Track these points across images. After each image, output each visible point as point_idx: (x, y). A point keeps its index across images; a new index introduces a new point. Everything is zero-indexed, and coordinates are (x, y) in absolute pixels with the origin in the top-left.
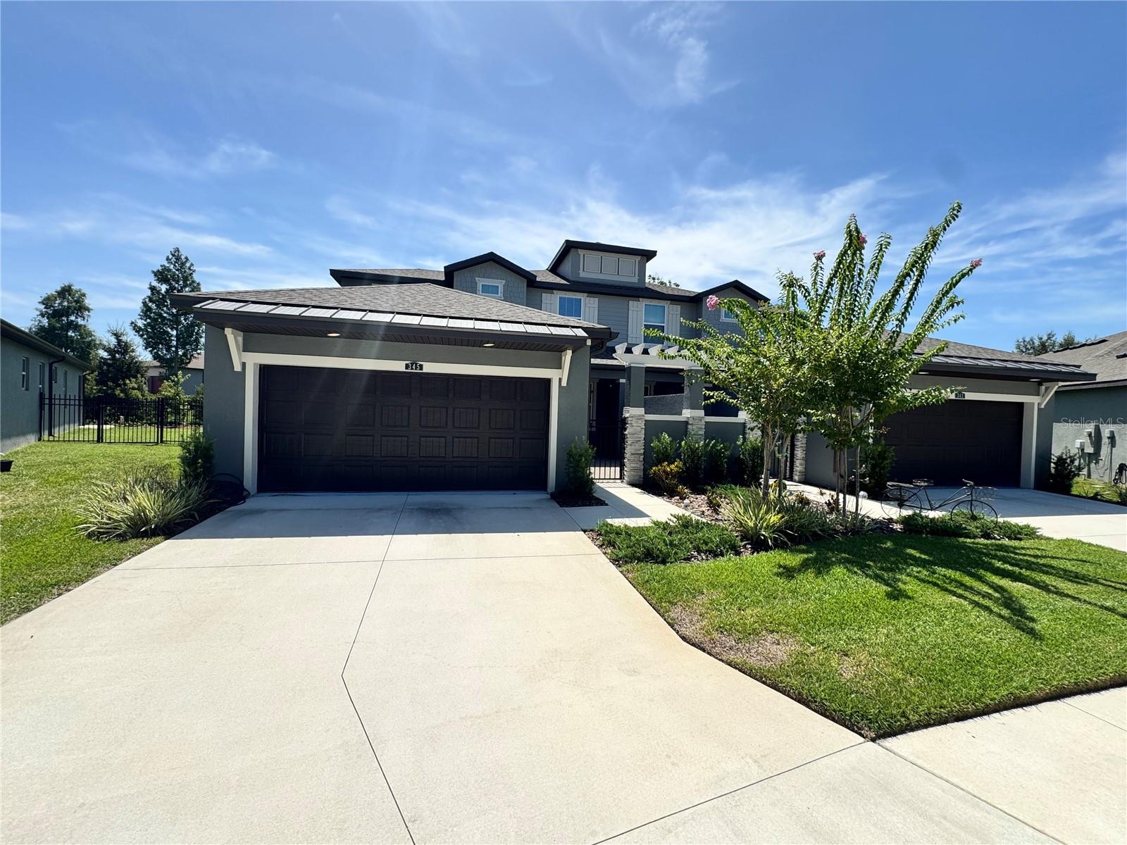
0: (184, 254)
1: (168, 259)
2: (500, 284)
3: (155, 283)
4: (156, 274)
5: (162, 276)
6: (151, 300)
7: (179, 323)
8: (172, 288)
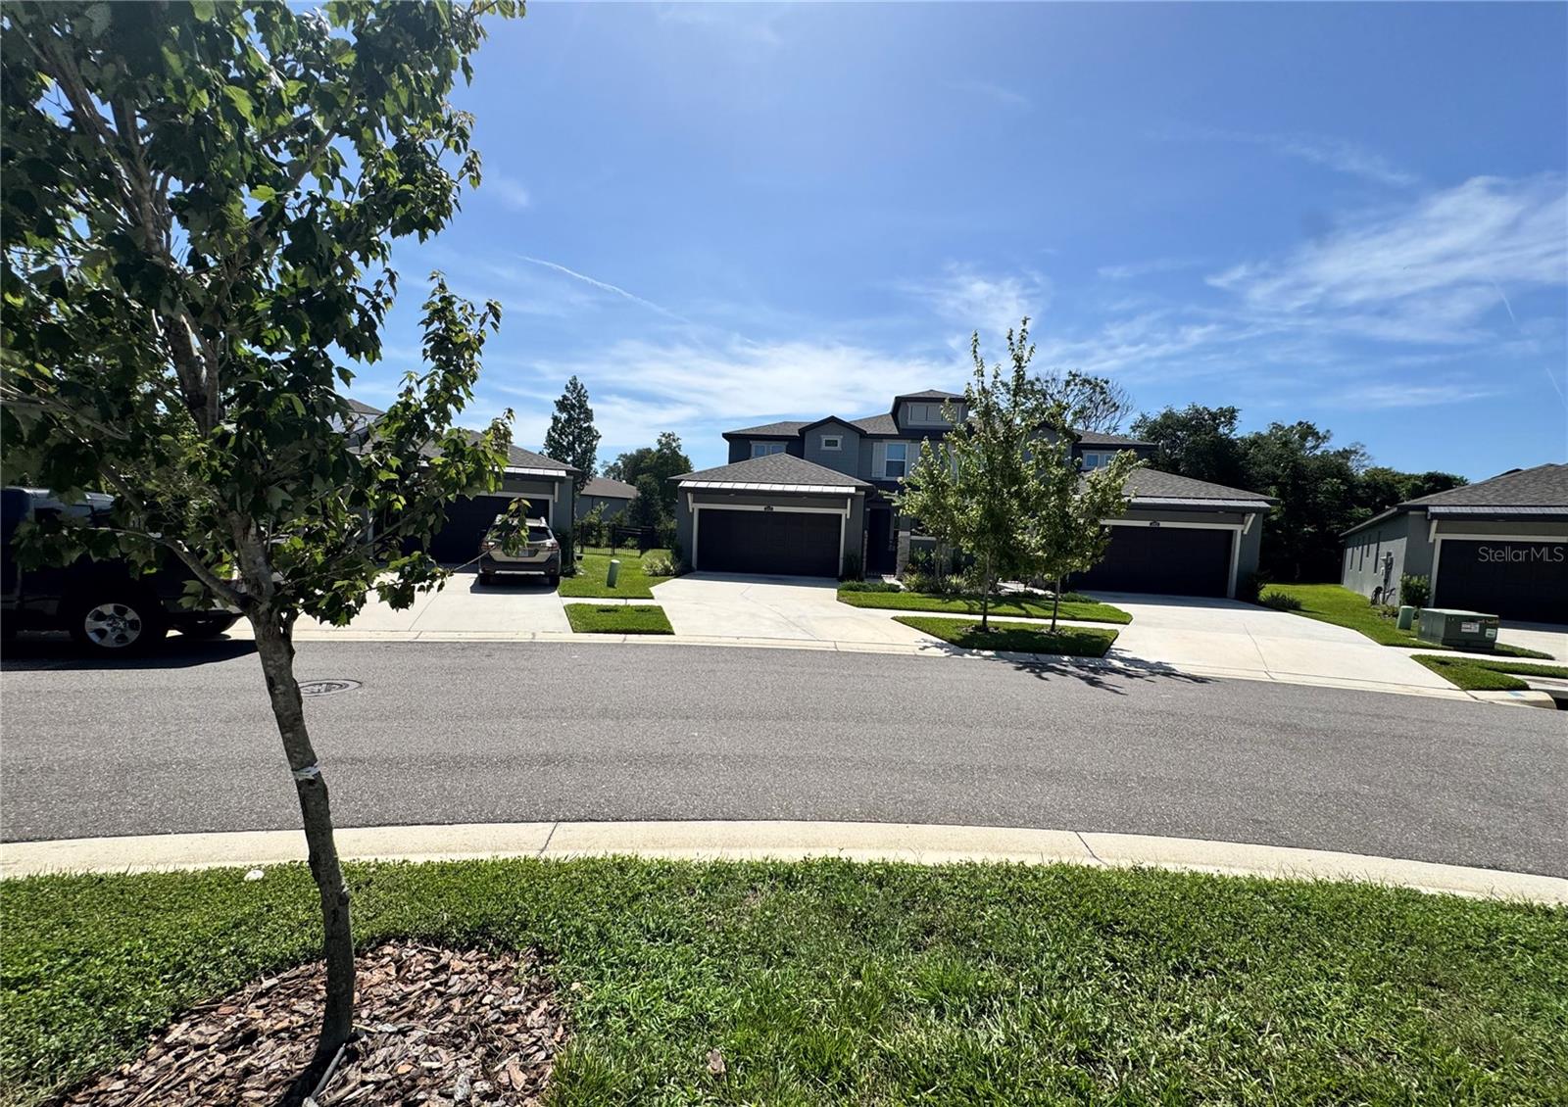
0: (580, 381)
1: (567, 387)
2: (839, 439)
3: (557, 414)
4: (558, 403)
5: (562, 405)
6: (554, 430)
7: (574, 449)
8: (570, 415)
